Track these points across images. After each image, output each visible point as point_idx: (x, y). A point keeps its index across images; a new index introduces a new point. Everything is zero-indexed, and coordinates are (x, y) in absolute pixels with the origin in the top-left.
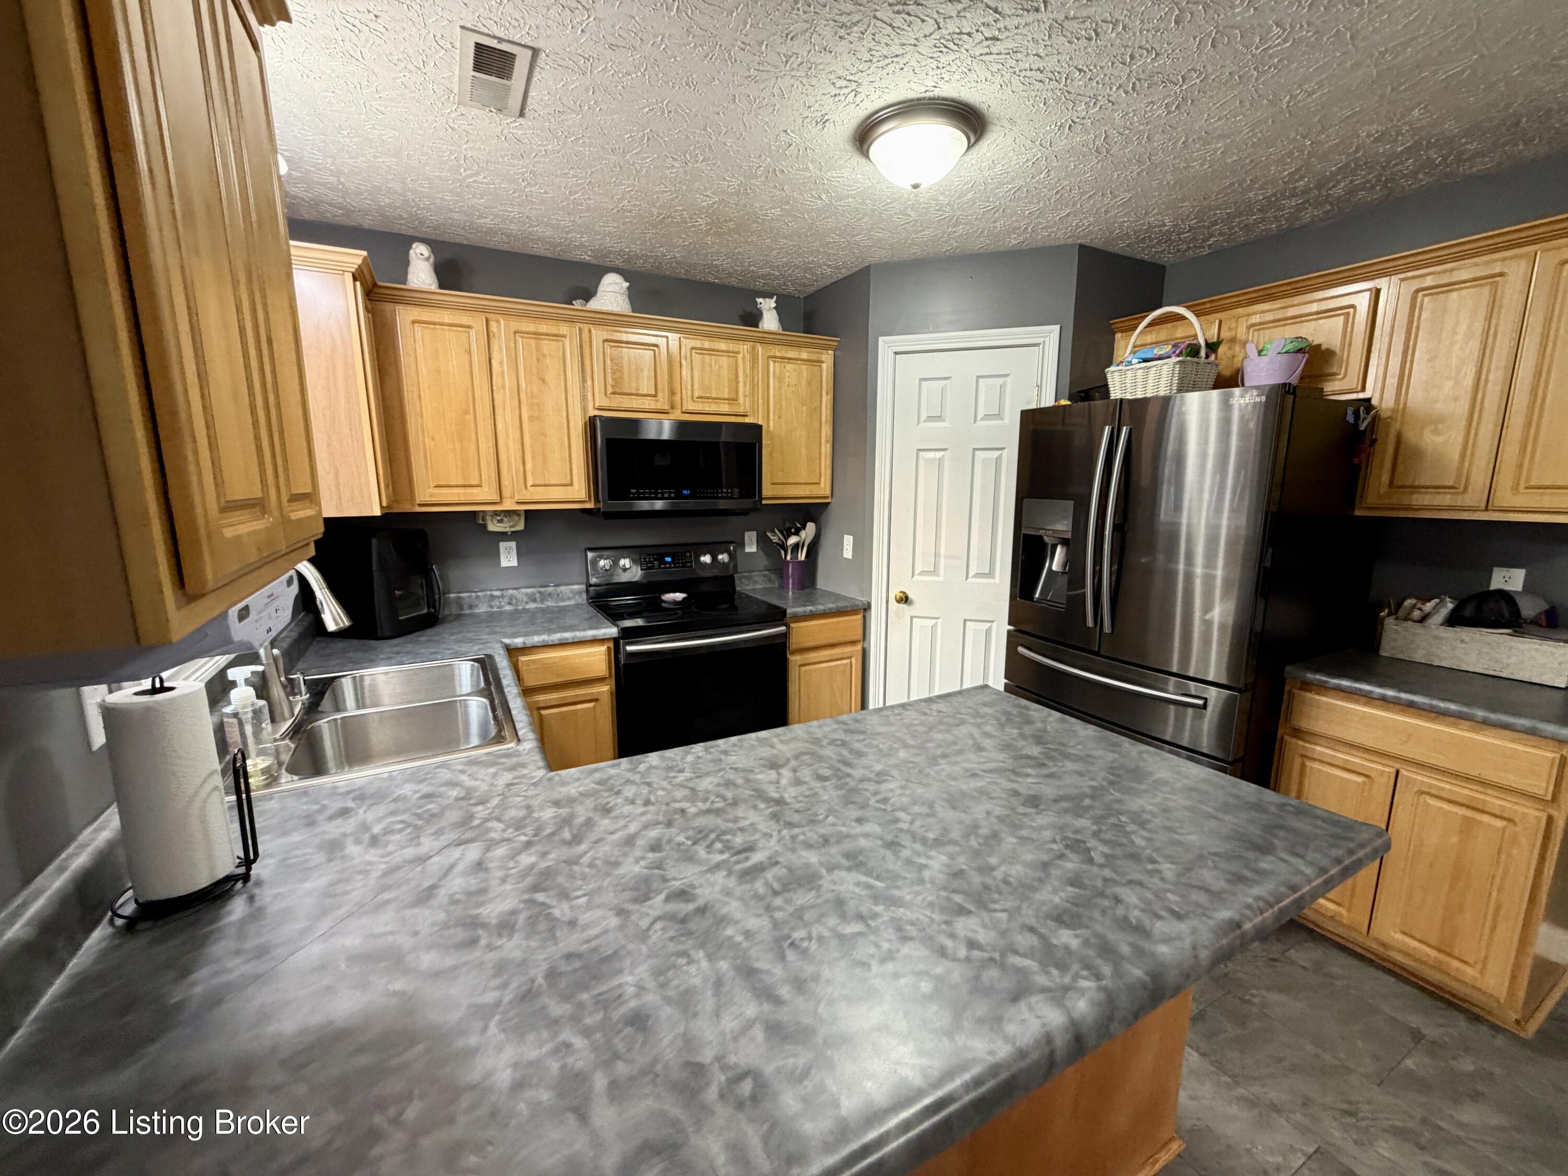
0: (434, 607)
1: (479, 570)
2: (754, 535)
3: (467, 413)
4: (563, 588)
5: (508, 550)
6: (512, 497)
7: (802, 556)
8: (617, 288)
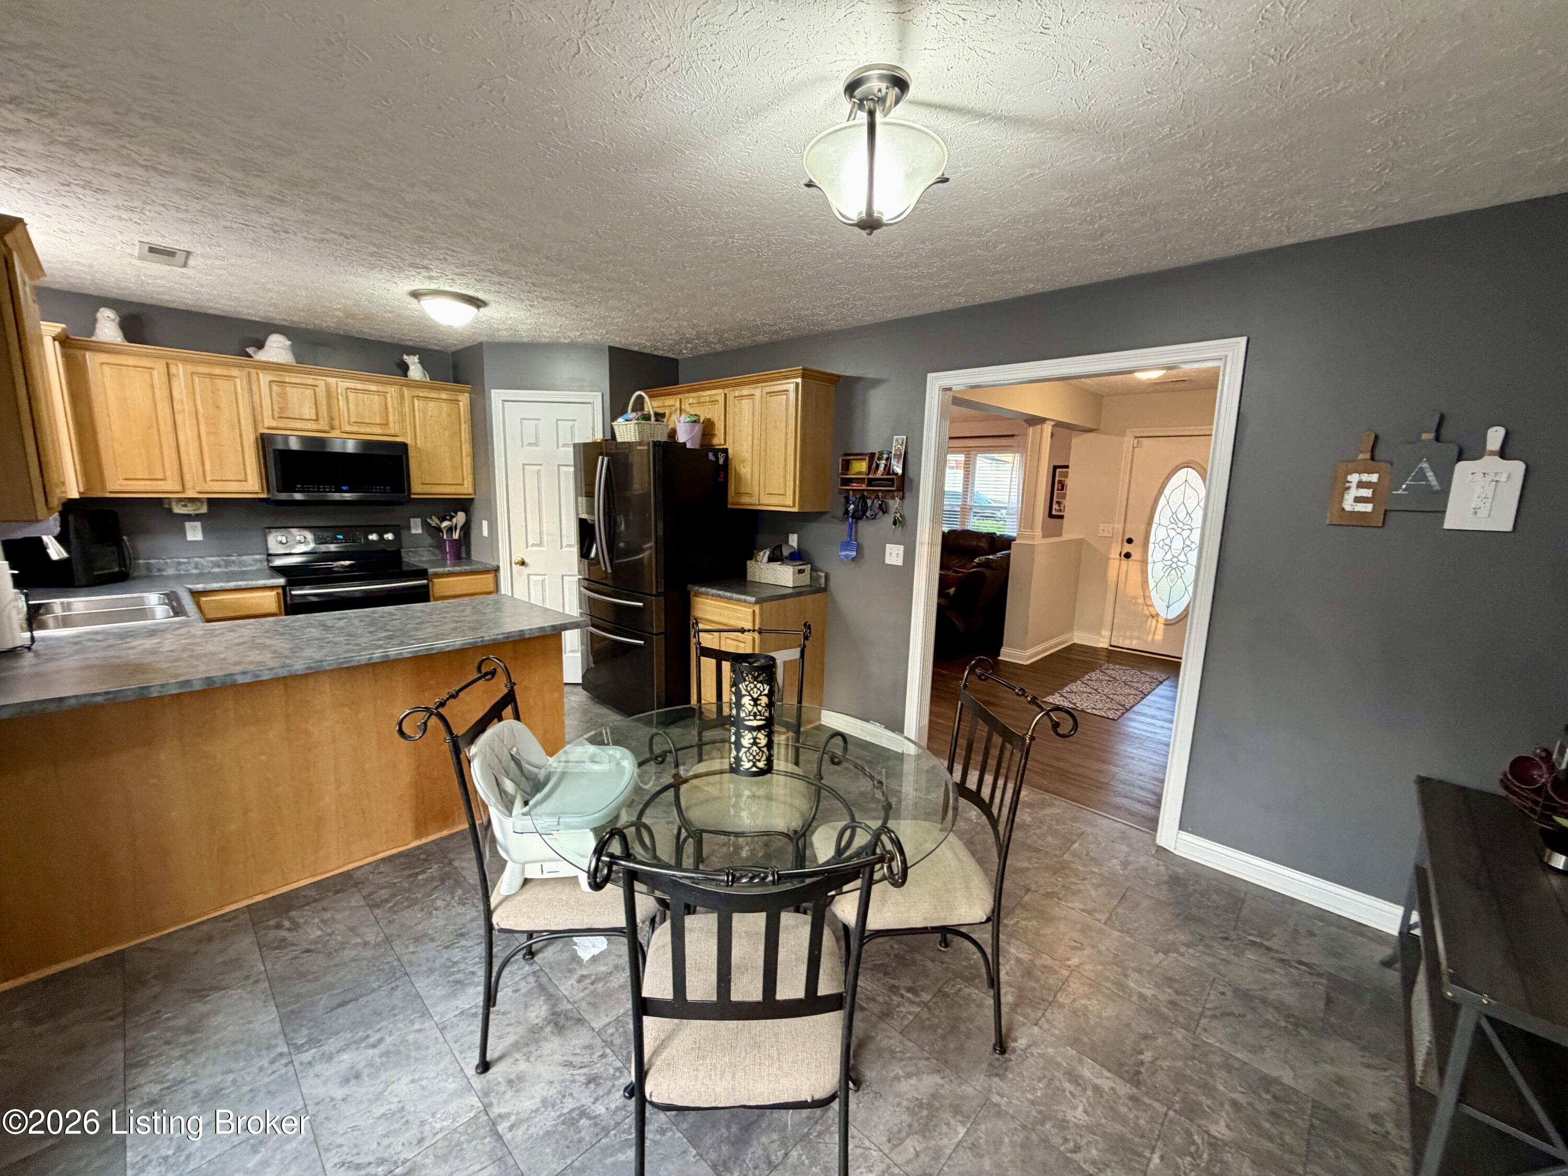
0: (125, 567)
1: (167, 542)
2: (418, 521)
3: (150, 427)
4: (245, 558)
5: (194, 529)
6: (194, 488)
7: (456, 536)
8: (281, 345)
